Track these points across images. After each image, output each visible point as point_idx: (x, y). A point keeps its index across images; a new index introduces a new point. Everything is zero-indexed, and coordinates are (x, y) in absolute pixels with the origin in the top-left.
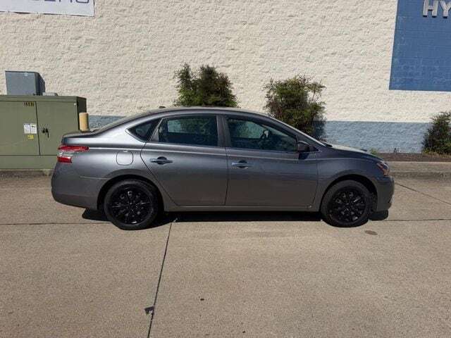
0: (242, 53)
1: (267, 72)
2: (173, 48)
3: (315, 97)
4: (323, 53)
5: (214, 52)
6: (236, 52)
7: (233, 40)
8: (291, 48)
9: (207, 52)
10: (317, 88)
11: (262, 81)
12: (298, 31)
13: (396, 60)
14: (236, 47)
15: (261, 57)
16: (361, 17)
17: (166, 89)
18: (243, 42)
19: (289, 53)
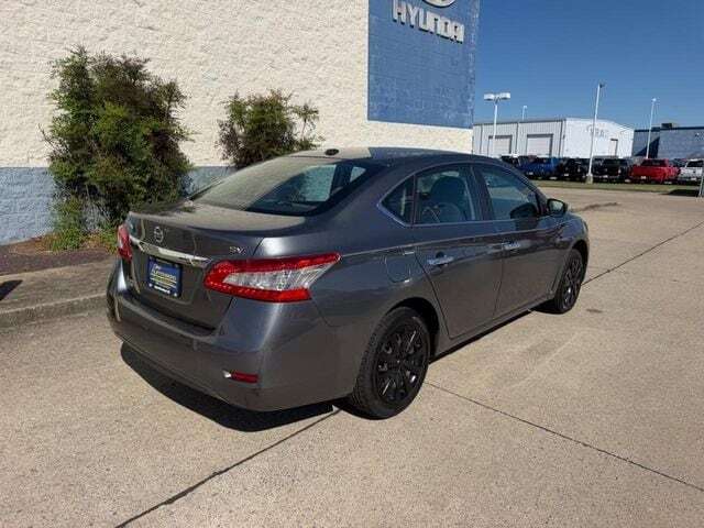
0: (168, 37)
1: (215, 79)
3: (307, 128)
4: (291, 56)
6: (157, 34)
7: (150, 8)
8: (248, 40)
9: (98, 26)
10: (307, 113)
11: (208, 94)
13: (372, 77)
14: (157, 26)
15: (203, 49)
16: (332, 7)
18: (169, 15)
19: (245, 49)
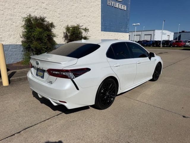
0: (50, 11)
1: (62, 21)
2: (14, 4)
3: (86, 34)
4: (81, 15)
5: (37, 9)
6: (48, 10)
7: (46, 4)
8: (70, 11)
9: (33, 9)
10: (86, 30)
11: (60, 25)
12: (72, 4)
15: (59, 14)
17: (11, 28)
18: (50, 5)
19: (69, 14)
